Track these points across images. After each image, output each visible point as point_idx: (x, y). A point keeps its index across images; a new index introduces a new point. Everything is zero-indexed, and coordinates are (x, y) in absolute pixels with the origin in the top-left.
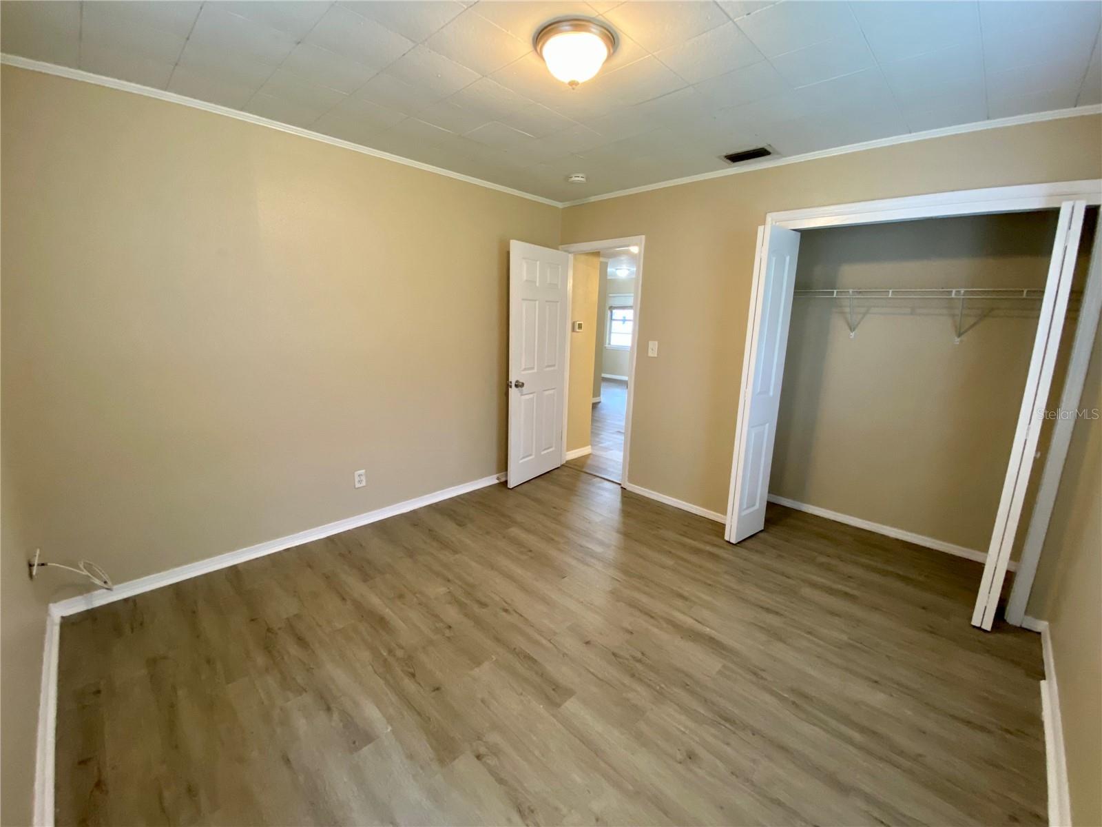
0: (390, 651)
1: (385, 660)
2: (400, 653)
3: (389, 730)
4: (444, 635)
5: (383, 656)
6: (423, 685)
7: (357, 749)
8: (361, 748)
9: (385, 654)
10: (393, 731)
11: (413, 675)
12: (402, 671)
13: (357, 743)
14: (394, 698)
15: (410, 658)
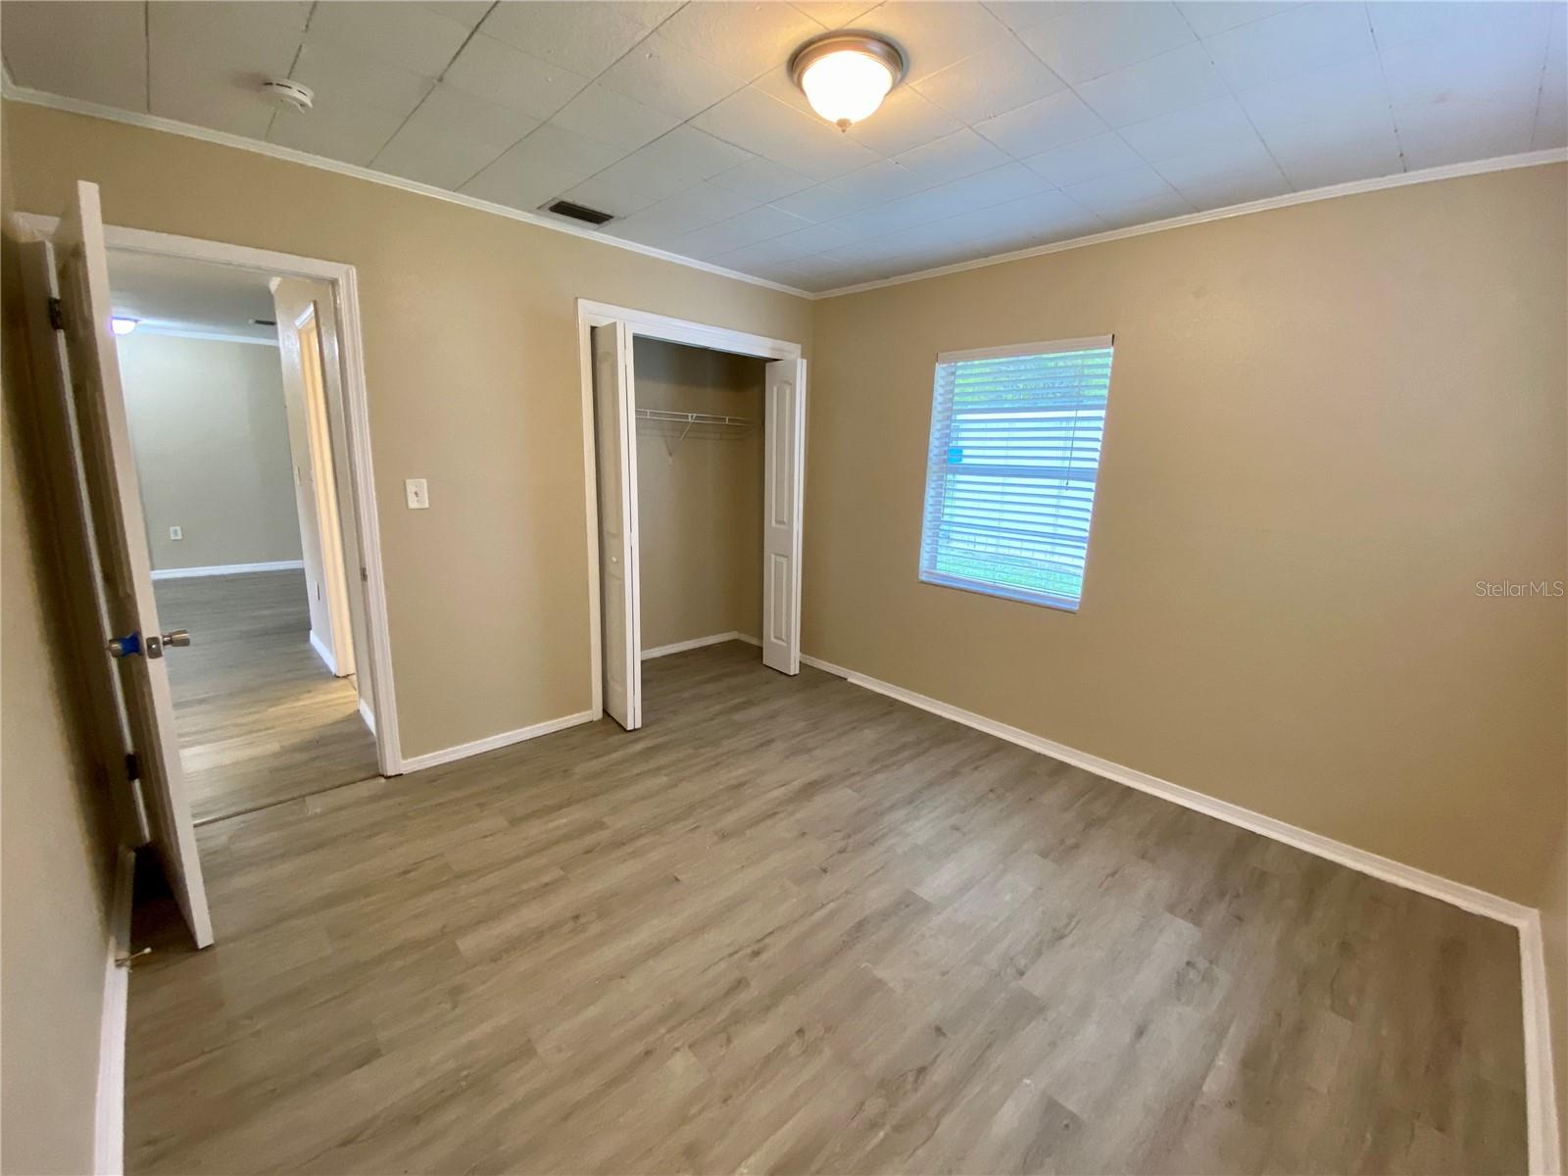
0: (874, 1125)
1: (897, 1129)
2: (874, 1106)
3: (1028, 1082)
4: (822, 1039)
5: (886, 1136)
6: (936, 1052)
7: (1073, 1117)
8: (1070, 1112)
9: (882, 1134)
10: (1029, 1075)
11: (922, 1071)
12: (916, 1090)
13: (1065, 1122)
14: (975, 1089)
15: (882, 1084)
